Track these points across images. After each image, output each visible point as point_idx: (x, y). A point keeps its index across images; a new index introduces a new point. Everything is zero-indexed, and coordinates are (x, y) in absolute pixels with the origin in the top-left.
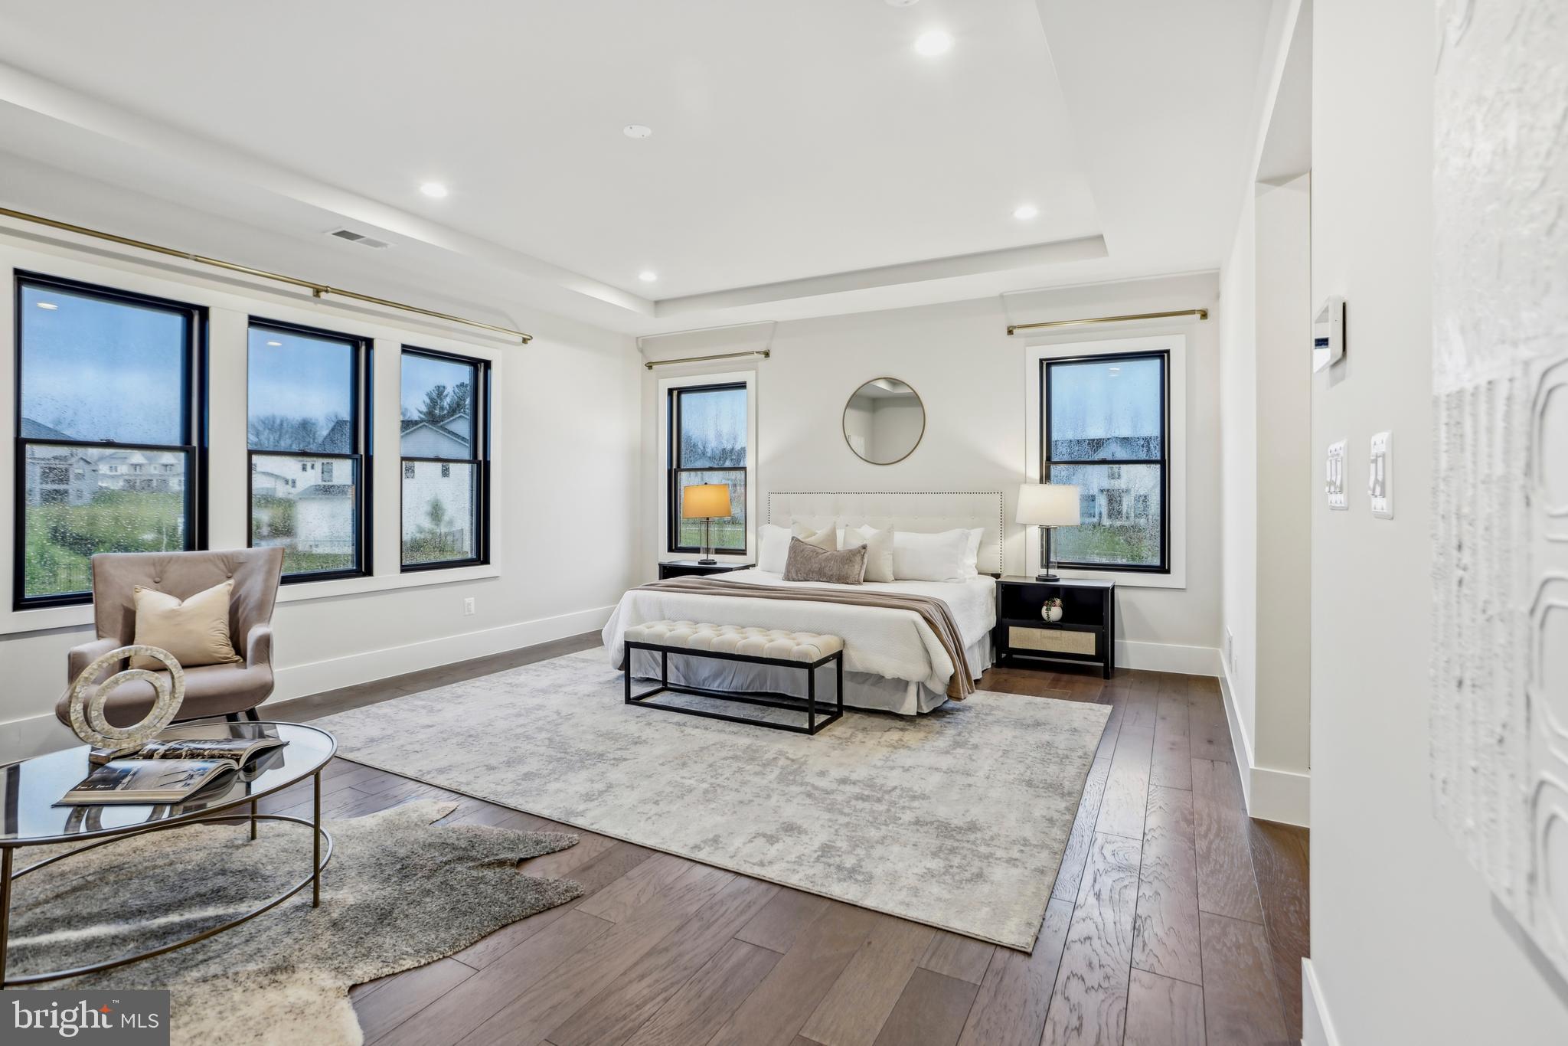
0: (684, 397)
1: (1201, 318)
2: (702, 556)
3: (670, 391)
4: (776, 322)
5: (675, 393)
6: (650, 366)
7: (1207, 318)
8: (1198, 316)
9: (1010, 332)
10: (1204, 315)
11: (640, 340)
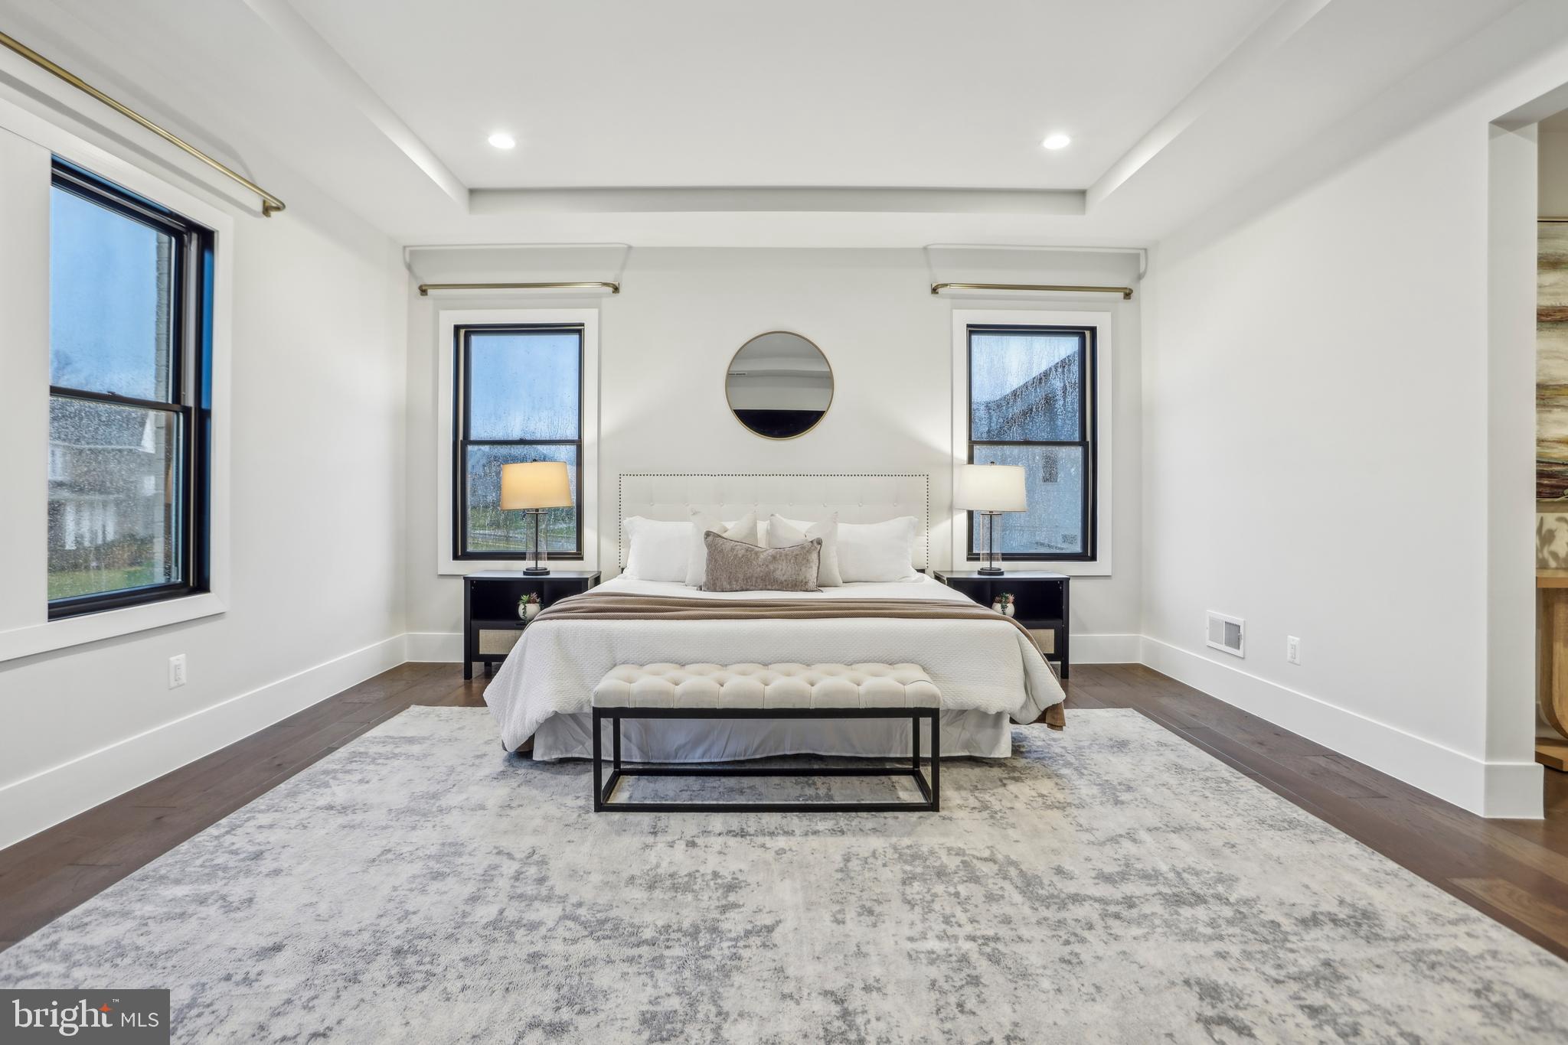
0: (474, 339)
1: (1125, 298)
2: (530, 564)
3: (457, 328)
4: (630, 248)
5: (462, 332)
6: (423, 291)
7: (1130, 298)
8: (1121, 295)
9: (934, 291)
10: (1128, 295)
11: (408, 249)
